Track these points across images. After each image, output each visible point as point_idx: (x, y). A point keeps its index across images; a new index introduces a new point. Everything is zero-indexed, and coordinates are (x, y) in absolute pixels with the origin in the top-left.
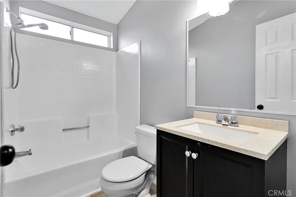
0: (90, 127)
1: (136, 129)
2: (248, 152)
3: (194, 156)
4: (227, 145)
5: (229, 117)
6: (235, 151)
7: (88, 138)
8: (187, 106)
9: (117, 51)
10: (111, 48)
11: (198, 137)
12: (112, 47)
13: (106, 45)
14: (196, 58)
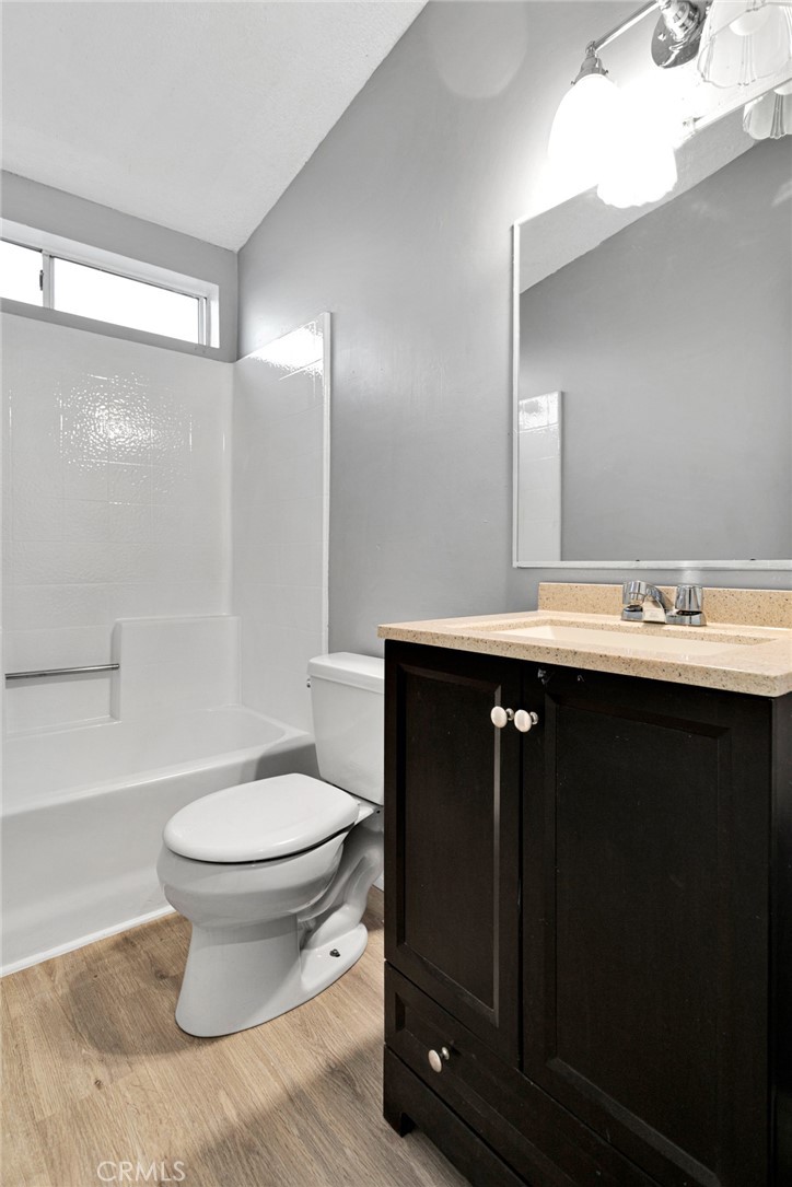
0: (122, 666)
1: (311, 666)
2: (714, 675)
3: (522, 723)
4: (642, 662)
5: (672, 594)
6: (669, 680)
7: (114, 715)
8: (515, 564)
9: (239, 358)
10: (212, 345)
11: (540, 648)
12: (215, 343)
13: (190, 335)
14: (563, 396)
